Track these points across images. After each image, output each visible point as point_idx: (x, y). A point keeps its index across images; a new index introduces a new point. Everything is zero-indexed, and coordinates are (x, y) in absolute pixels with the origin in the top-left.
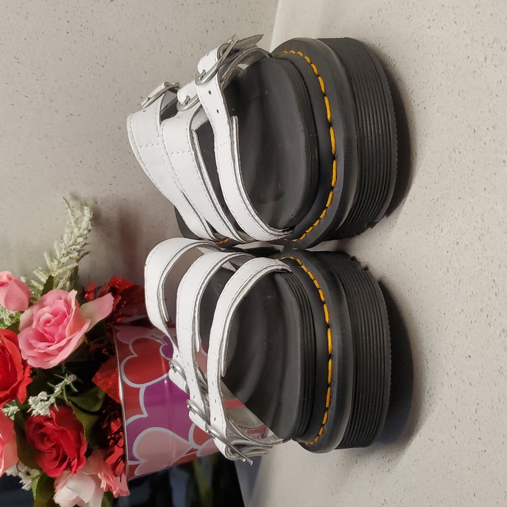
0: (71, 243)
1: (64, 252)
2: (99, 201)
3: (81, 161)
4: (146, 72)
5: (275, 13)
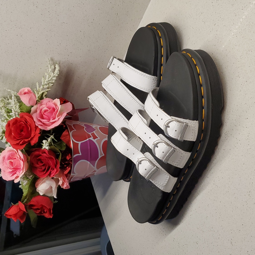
0: (49, 79)
1: (46, 83)
2: (61, 62)
3: (60, 44)
4: (99, 9)
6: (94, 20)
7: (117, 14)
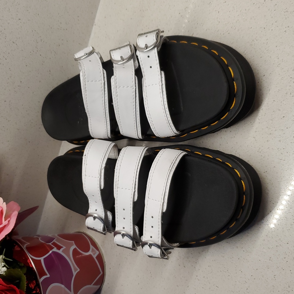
4: (26, 66)
6: (21, 82)
7: (50, 71)
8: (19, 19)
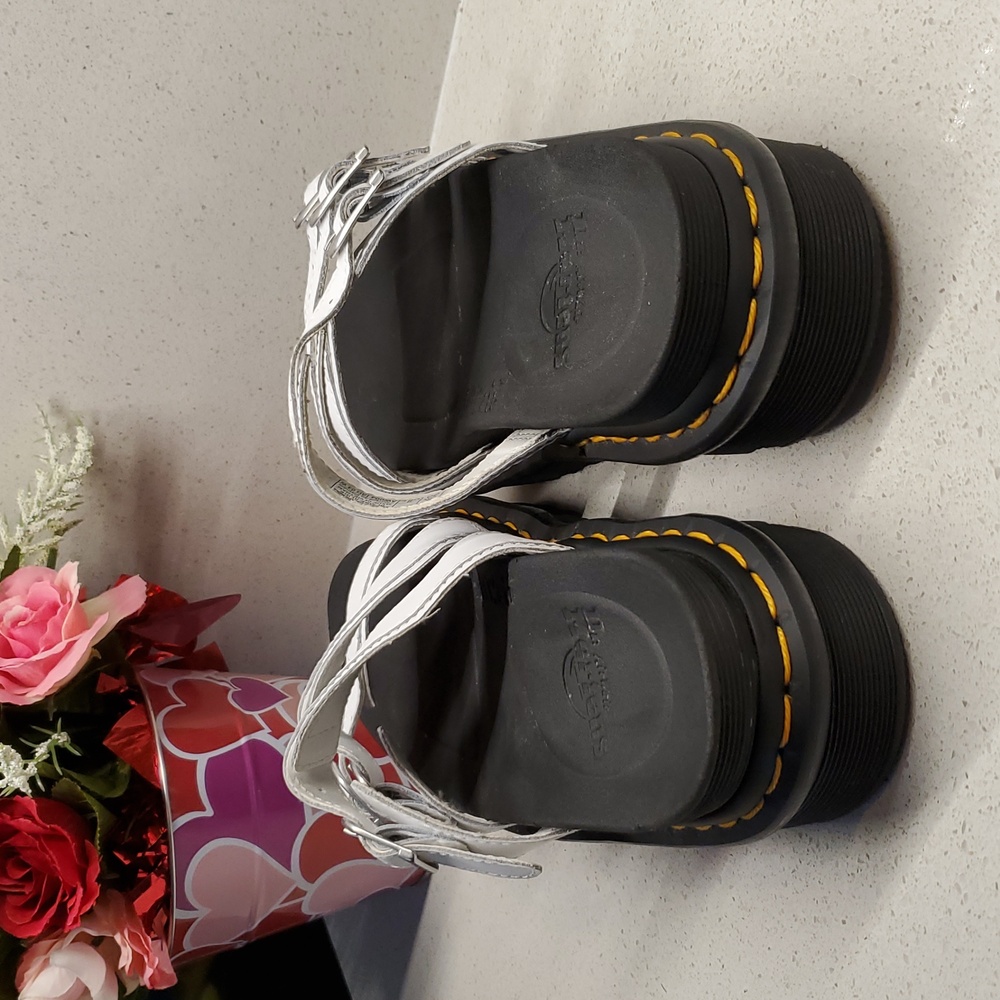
0: (50, 494)
1: (36, 511)
2: (103, 420)
3: (78, 332)
4: (215, 157)
5: (443, 63)
6: (203, 207)
7: (304, 172)
8: (168, 14)
